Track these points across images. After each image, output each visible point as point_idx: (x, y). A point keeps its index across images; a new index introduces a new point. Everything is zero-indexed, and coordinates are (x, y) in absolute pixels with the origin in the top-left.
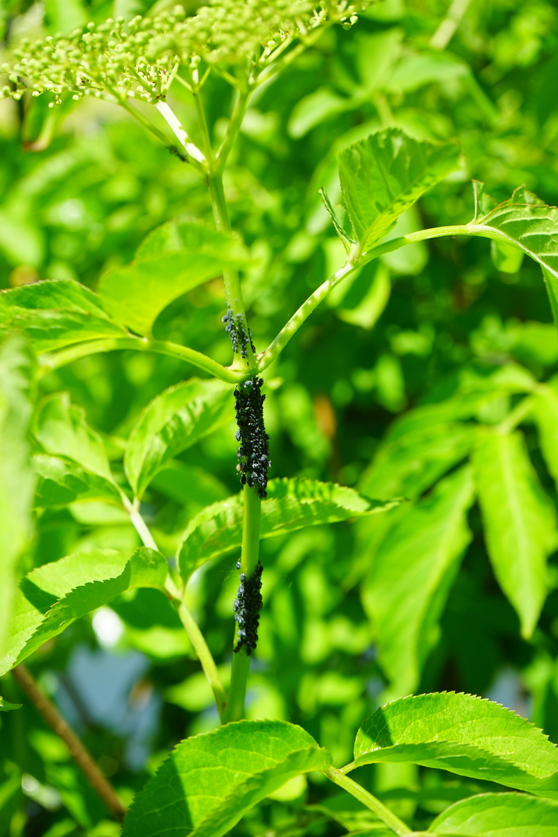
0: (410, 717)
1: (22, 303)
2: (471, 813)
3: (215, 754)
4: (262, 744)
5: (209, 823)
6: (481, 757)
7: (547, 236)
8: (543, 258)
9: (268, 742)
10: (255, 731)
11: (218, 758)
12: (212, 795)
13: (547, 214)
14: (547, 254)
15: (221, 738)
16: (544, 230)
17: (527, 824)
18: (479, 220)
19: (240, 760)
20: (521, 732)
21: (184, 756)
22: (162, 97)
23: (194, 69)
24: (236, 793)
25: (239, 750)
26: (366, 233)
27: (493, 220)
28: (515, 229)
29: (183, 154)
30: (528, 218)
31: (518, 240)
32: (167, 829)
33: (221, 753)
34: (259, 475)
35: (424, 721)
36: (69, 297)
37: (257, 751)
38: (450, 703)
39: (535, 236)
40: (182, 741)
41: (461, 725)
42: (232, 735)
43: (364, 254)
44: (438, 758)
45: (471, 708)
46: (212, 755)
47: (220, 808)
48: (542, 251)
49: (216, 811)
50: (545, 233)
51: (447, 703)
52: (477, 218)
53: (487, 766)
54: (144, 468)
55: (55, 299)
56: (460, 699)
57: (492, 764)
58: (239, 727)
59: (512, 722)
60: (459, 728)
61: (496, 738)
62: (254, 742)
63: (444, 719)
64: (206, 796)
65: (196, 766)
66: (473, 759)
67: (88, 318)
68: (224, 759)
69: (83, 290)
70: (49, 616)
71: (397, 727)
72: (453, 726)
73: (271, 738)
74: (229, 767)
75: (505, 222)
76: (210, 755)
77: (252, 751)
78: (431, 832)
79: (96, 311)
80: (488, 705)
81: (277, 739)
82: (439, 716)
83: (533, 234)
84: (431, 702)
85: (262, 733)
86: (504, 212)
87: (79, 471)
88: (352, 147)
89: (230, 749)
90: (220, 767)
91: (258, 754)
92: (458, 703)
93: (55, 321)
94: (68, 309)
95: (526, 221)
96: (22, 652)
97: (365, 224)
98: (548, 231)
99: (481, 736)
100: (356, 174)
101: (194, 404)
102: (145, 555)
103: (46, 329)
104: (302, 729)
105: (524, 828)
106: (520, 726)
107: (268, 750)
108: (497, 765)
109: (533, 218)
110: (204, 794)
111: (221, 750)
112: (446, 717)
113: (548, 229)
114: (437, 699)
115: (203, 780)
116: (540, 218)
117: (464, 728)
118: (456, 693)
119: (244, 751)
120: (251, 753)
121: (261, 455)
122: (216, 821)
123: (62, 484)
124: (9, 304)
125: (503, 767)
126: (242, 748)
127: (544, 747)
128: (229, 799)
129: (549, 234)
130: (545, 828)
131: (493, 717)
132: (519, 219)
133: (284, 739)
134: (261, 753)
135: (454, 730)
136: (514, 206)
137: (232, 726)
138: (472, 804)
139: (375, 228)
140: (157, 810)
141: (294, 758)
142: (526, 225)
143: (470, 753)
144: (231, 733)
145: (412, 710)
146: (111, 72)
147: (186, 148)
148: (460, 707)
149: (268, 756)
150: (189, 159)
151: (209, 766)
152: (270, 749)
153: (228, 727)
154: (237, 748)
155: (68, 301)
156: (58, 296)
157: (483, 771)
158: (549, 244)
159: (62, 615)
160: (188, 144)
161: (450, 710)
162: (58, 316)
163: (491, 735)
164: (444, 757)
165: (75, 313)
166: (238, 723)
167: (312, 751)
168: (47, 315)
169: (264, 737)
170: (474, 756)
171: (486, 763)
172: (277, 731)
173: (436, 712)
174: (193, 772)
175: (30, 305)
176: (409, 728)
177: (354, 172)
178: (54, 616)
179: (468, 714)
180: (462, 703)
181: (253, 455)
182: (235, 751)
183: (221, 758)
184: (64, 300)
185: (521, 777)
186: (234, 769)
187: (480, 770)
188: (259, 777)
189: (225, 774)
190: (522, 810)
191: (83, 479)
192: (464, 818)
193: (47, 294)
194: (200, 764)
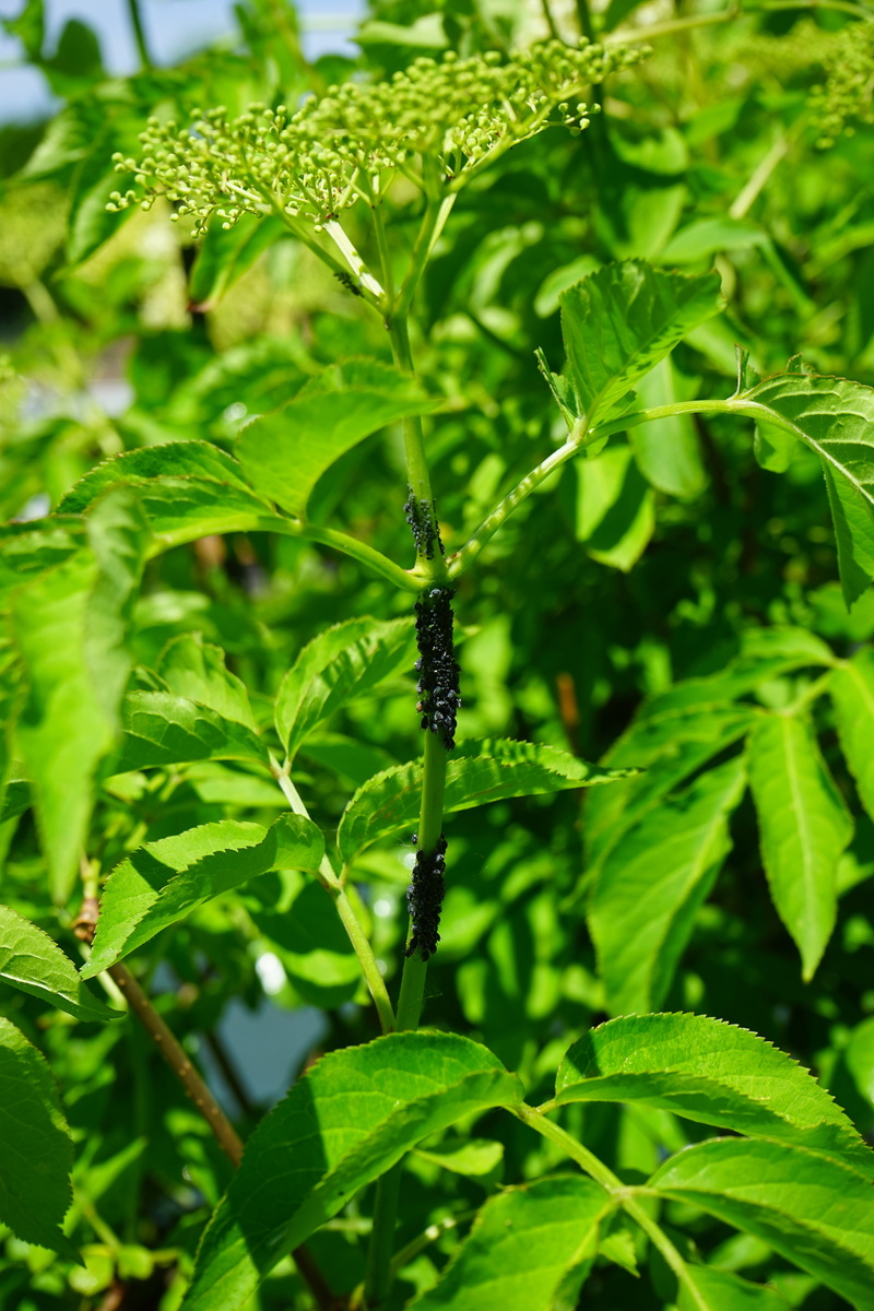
0: (632, 1043)
1: (142, 471)
2: (705, 1163)
3: (370, 1076)
4: (432, 1066)
5: (353, 1160)
6: (723, 1095)
7: (832, 416)
8: (825, 446)
9: (441, 1064)
10: (424, 1047)
11: (373, 1080)
12: (362, 1128)
13: (831, 389)
14: (830, 441)
15: (378, 1053)
16: (828, 408)
17: (780, 1181)
18: (743, 395)
19: (402, 1085)
20: (780, 1071)
21: (328, 1075)
22: (334, 216)
23: (374, 174)
24: (392, 1122)
25: (402, 1072)
26: (594, 402)
27: (762, 394)
28: (789, 407)
29: (356, 284)
30: (808, 393)
31: (793, 422)
32: (300, 1170)
33: (377, 1074)
34: (445, 717)
35: (651, 1050)
36: (202, 464)
37: (425, 1074)
38: (687, 1029)
39: (815, 416)
40: (327, 1055)
41: (700, 1058)
42: (393, 1051)
43: (591, 431)
44: (665, 1094)
45: (714, 1036)
46: (364, 1076)
47: (369, 1140)
48: (824, 437)
49: (364, 1144)
50: (830, 413)
51: (683, 1027)
52: (740, 392)
53: (731, 1108)
54: (299, 719)
55: (185, 467)
56: (700, 1023)
57: (737, 1105)
58: (402, 1041)
59: (769, 1058)
60: (697, 1063)
61: (747, 1077)
62: (422, 1063)
63: (678, 1049)
64: (354, 1130)
65: (344, 1089)
66: (713, 1098)
67: (224, 488)
68: (381, 1082)
69: (221, 455)
70: (165, 893)
71: (614, 1056)
72: (690, 1058)
73: (446, 1059)
74: (387, 1093)
75: (777, 397)
76: (362, 1076)
77: (419, 1073)
78: (650, 1186)
79: (236, 482)
80: (738, 1033)
81: (453, 1060)
82: (671, 1044)
83: (814, 413)
84: (662, 1026)
85: (433, 1051)
86: (776, 384)
87: (216, 716)
88: (579, 286)
89: (389, 1069)
90: (375, 1093)
91: (428, 1079)
92: (697, 1028)
93: (181, 491)
94: (199, 477)
95: (805, 396)
96: (130, 939)
97: (594, 390)
98: (833, 410)
99: (726, 1074)
100: (584, 322)
101: (368, 641)
102: (294, 824)
103: (170, 501)
104: (487, 1049)
105: (775, 1186)
106: (779, 1064)
107: (440, 1074)
108: (743, 1108)
109: (814, 392)
110: (352, 1126)
111: (377, 1069)
112: (680, 1046)
113: (833, 407)
114: (669, 1021)
115: (351, 1108)
116: (824, 392)
117: (704, 1062)
118: (695, 1015)
119: (408, 1074)
120: (417, 1077)
121: (448, 691)
122: (364, 1159)
123: (191, 733)
124: (126, 472)
125: (753, 1111)
126: (406, 1070)
127: (811, 1092)
128: (381, 1129)
129: (834, 413)
130: (803, 1188)
131: (743, 1049)
132: (796, 394)
133: (462, 1061)
134: (430, 1077)
135: (690, 1064)
136: (789, 376)
137: (392, 1038)
138: (707, 1150)
139: (606, 396)
140: (288, 1144)
141: (472, 1082)
142: (806, 402)
143: (708, 1089)
144: (391, 1048)
145: (635, 1034)
146: (265, 173)
147: (361, 279)
148: (700, 1034)
149: (440, 1082)
150: (365, 293)
151: (360, 1090)
152: (444, 1074)
153: (388, 1040)
154: (399, 1068)
155: (202, 469)
156: (189, 462)
157: (725, 1116)
158: (833, 427)
159: (182, 893)
160: (364, 274)
161: (686, 1037)
162: (185, 486)
163: (741, 1073)
164: (673, 1094)
165: (207, 482)
166: (401, 1034)
167: (498, 1076)
168: (171, 483)
169: (435, 1057)
170: (714, 1093)
171: (729, 1104)
172: (453, 1049)
173: (667, 1039)
174: (338, 1096)
175: (151, 473)
176: (631, 1057)
177: (582, 320)
178: (173, 894)
179: (710, 1043)
180: (702, 1029)
181: (438, 689)
182: (396, 1072)
183: (377, 1080)
184: (197, 467)
185: (777, 1126)
186: (394, 1096)
187: (721, 1114)
188: (424, 1103)
189: (381, 1102)
190: (773, 1162)
191: (219, 727)
192: (695, 1169)
193: (174, 460)
194: (349, 1086)
